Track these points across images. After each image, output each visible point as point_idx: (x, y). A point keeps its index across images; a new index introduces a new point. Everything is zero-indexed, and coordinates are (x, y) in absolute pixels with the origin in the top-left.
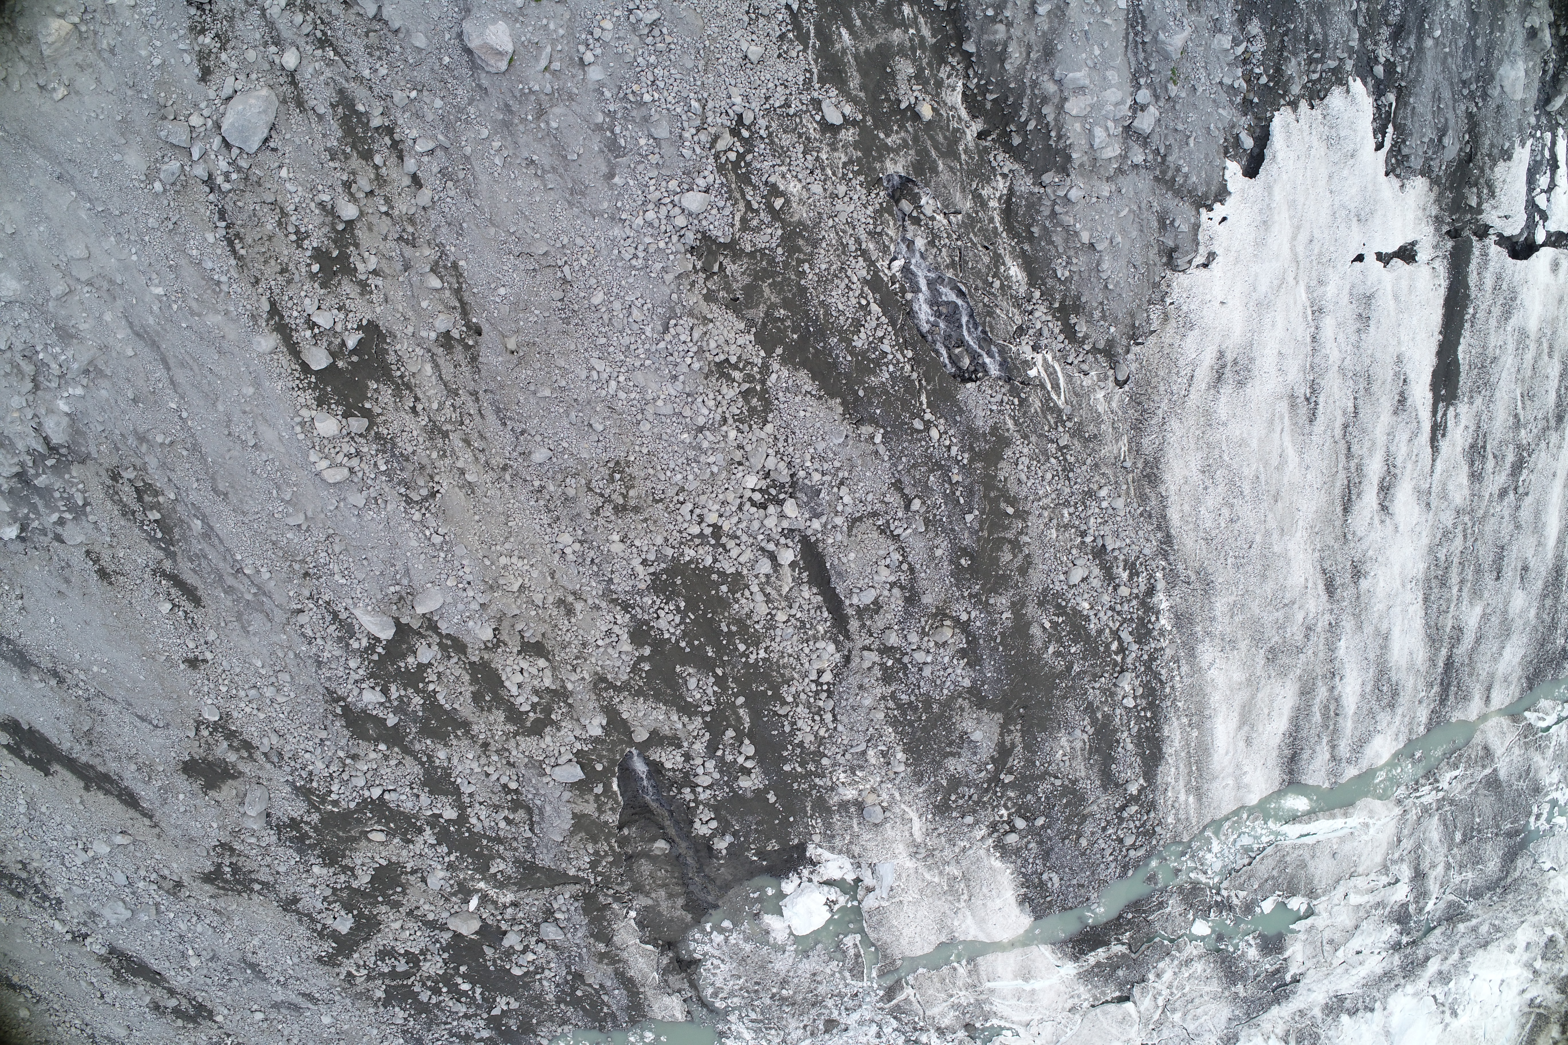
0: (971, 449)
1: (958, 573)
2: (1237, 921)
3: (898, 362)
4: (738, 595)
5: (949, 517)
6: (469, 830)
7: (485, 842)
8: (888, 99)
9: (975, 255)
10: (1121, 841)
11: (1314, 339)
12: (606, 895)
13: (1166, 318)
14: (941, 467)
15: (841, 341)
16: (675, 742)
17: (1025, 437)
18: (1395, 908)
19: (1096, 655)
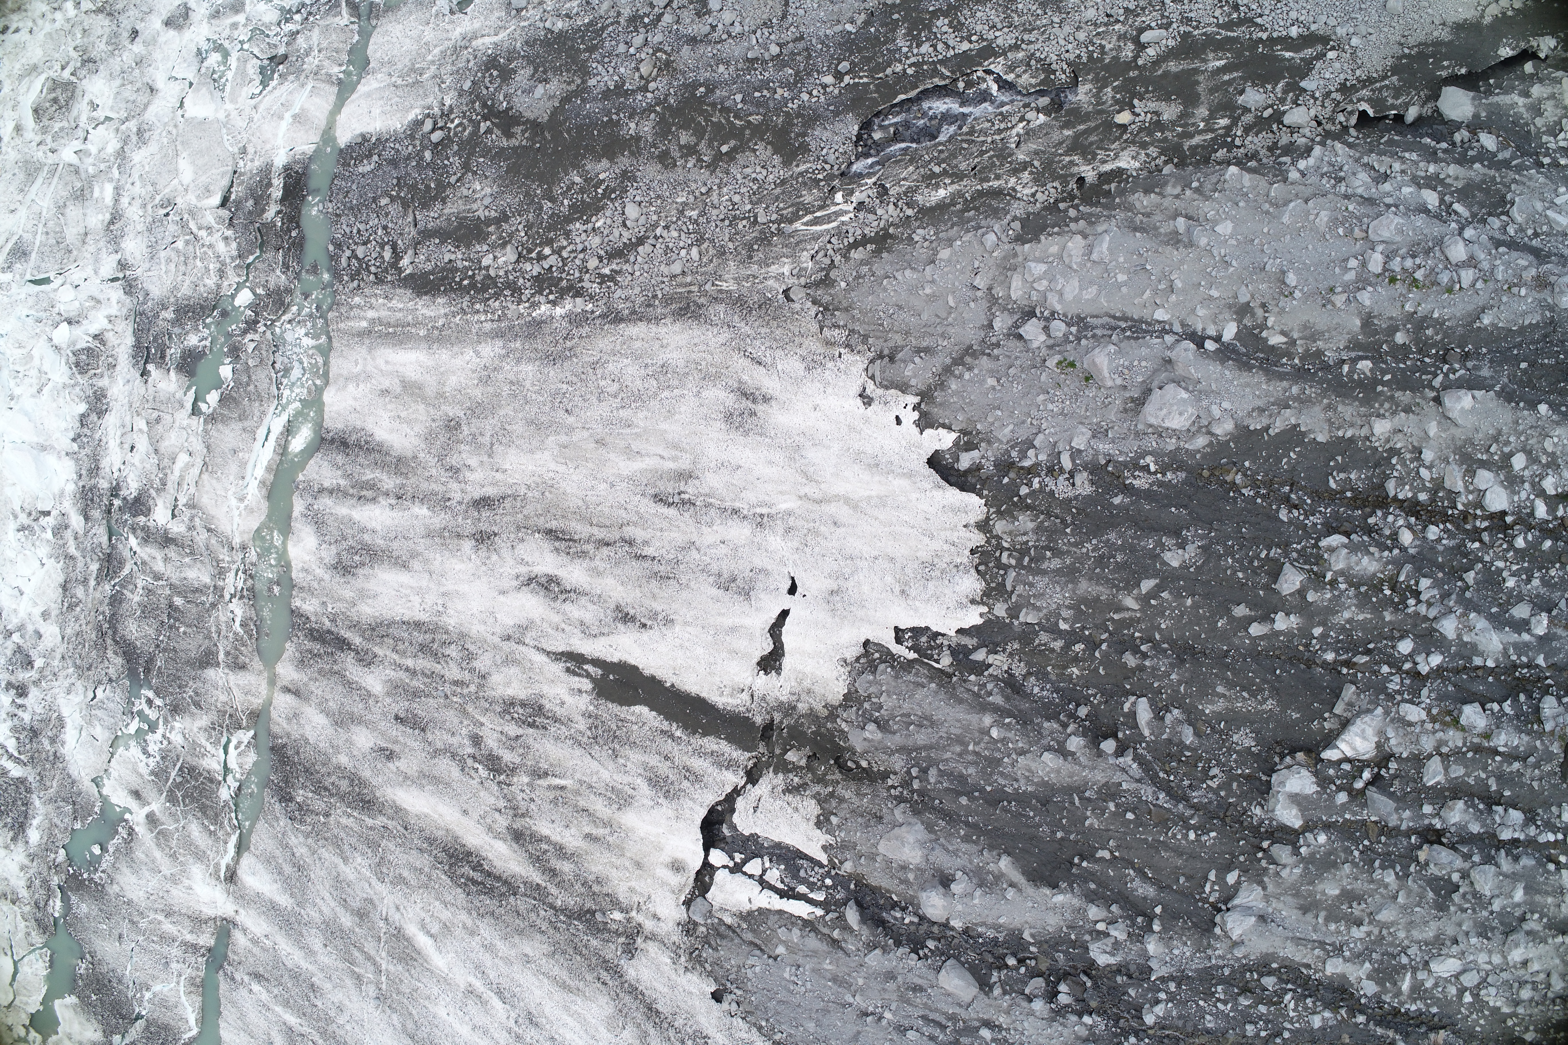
0: (799, 115)
1: (696, 85)
2: (229, 335)
3: (907, 58)
8: (1147, 92)
10: (365, 243)
11: (735, 511)
13: (829, 344)
14: (796, 83)
17: (782, 182)
18: (151, 502)
19: (549, 229)
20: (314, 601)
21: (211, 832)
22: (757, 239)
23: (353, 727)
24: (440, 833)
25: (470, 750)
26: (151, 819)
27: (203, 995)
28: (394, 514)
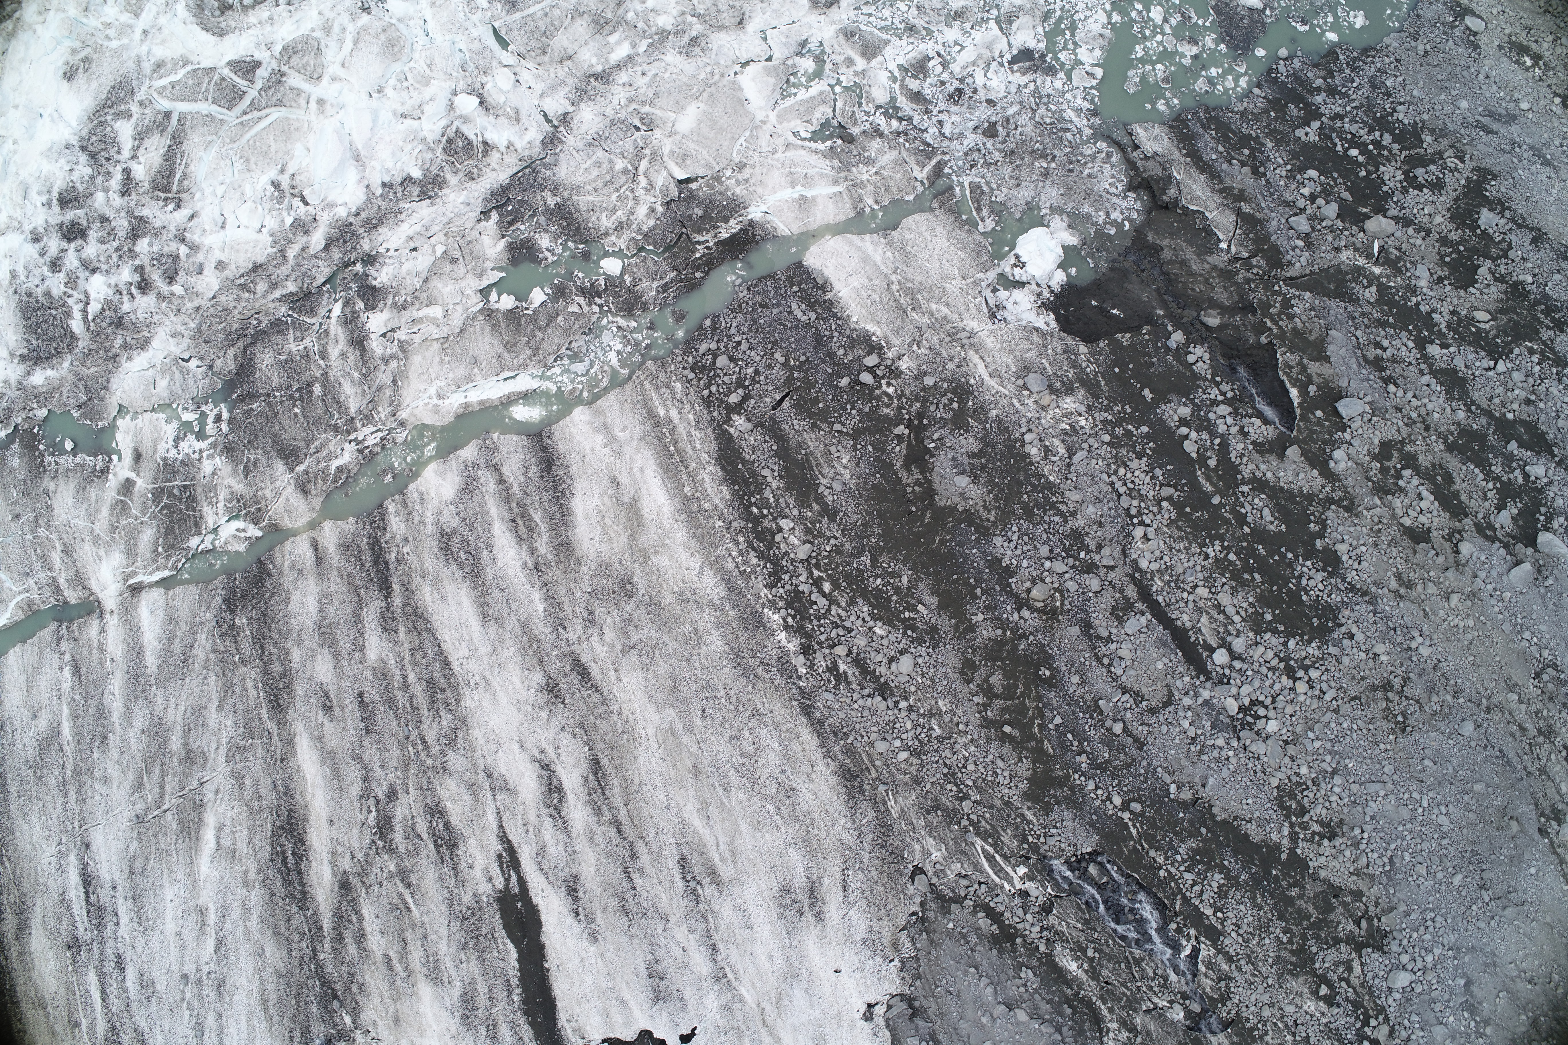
0: (1072, 788)
1: (1047, 660)
2: (570, 276)
3: (1172, 864)
4: (1250, 610)
5: (1077, 718)
6: (1410, 332)
7: (1391, 320)
9: (1119, 975)
10: (731, 359)
11: (714, 948)
12: (1260, 267)
13: (895, 945)
14: (1099, 767)
15: (1237, 878)
16: (1261, 448)
17: (1008, 804)
18: (381, 305)
19: (847, 577)
20: (403, 525)
21: (156, 550)
22: (946, 810)
23: (326, 650)
24: (299, 799)
25: (381, 794)
26: (127, 486)
27: (27, 617)
28: (521, 574)
